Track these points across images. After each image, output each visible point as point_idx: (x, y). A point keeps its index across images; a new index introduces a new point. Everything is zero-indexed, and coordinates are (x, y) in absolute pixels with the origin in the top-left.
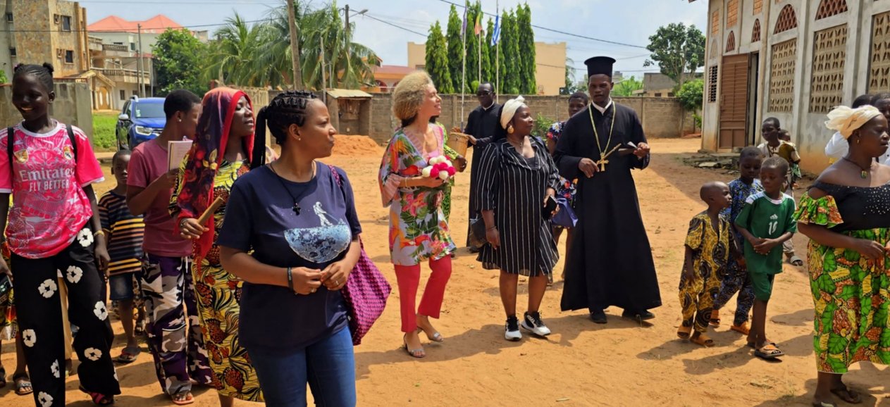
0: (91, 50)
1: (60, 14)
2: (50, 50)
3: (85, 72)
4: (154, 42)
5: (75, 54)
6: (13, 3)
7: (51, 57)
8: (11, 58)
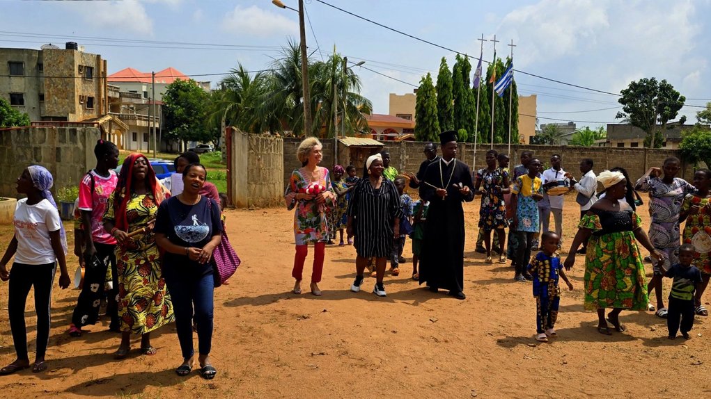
0: (109, 97)
1: (85, 65)
2: (73, 96)
3: (103, 116)
4: (164, 90)
5: (96, 100)
6: (44, 55)
7: (74, 103)
8: (40, 103)
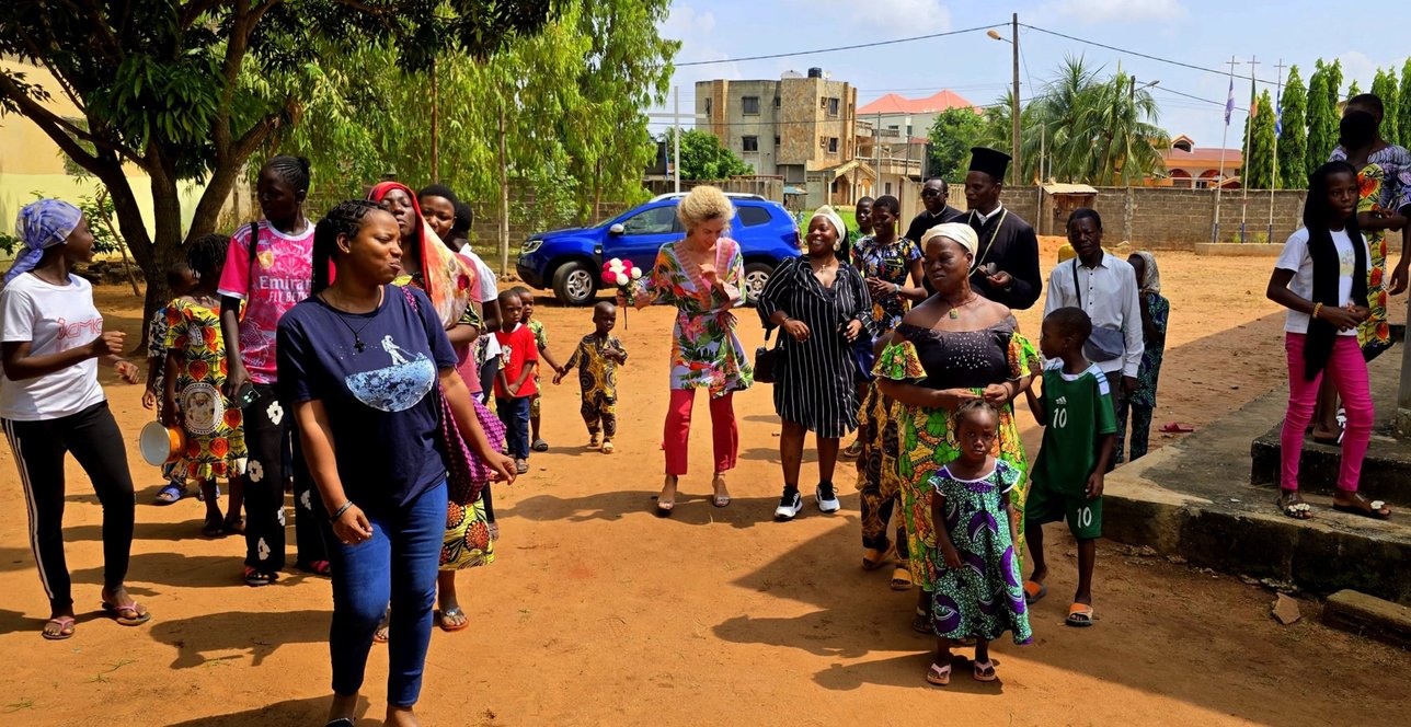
0: (858, 137)
1: (828, 97)
2: (814, 138)
3: (848, 162)
4: (931, 123)
5: (840, 142)
6: (783, 86)
7: (813, 146)
8: (776, 147)
